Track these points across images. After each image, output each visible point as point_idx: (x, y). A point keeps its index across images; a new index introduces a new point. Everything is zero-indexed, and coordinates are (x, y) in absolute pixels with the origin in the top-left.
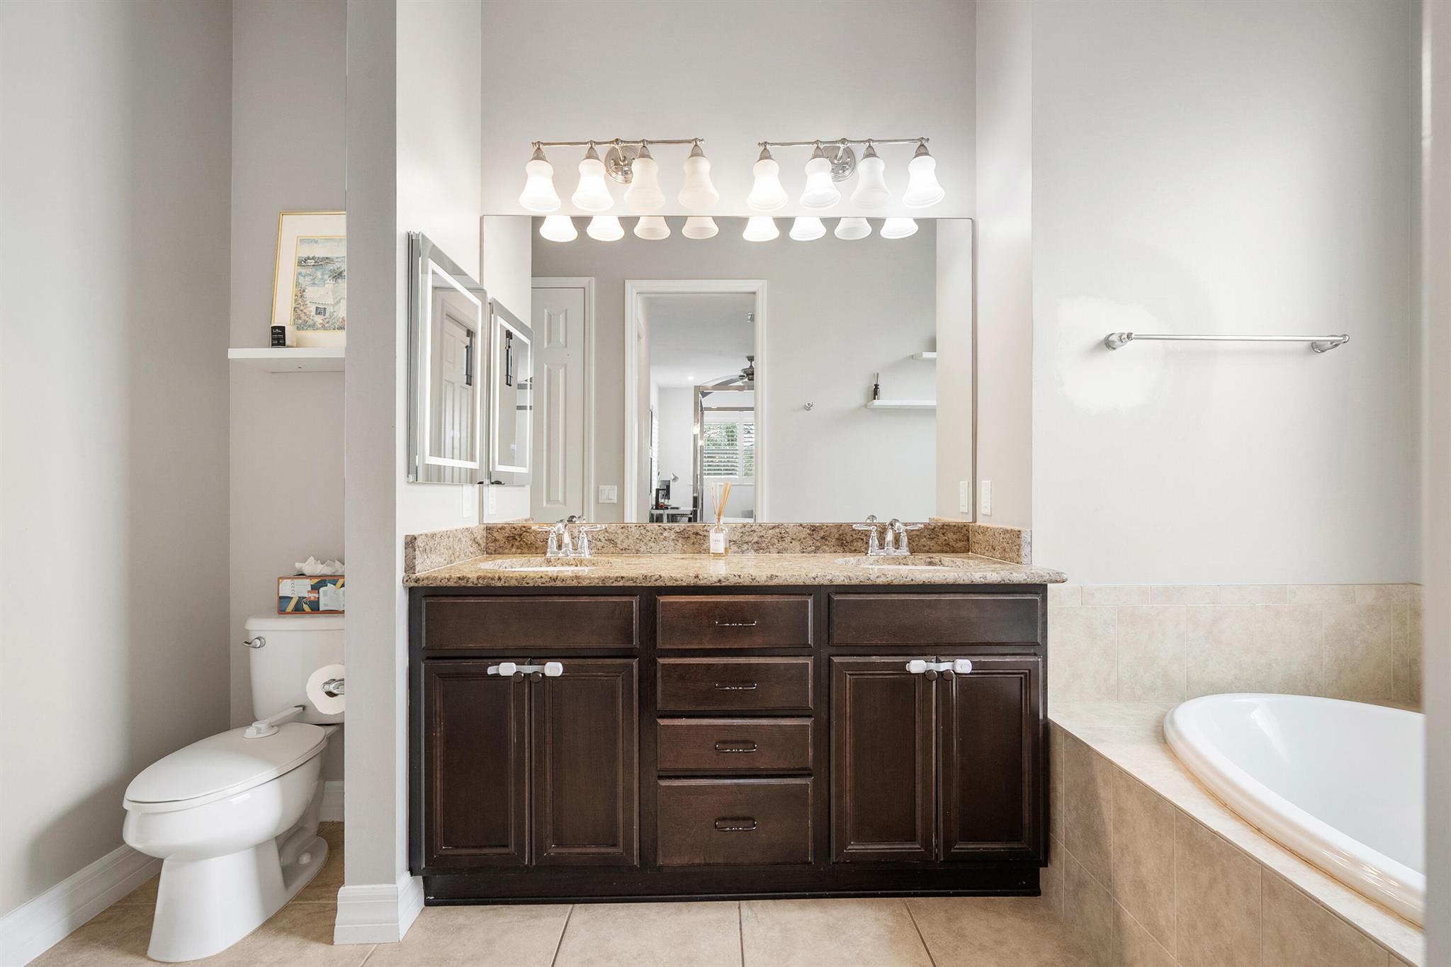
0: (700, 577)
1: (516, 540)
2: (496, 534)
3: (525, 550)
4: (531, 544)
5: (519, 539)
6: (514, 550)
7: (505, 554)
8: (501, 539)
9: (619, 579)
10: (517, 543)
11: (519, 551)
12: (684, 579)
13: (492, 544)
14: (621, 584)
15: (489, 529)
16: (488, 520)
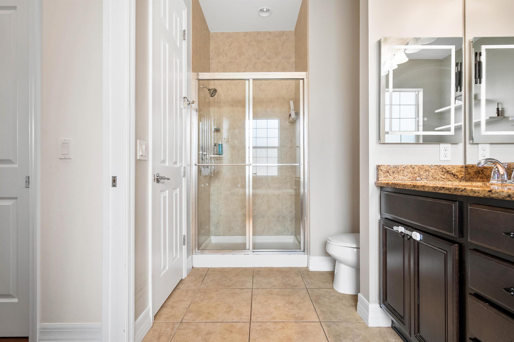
0: (493, 191)
1: (480, 173)
2: (469, 170)
3: (485, 180)
4: (488, 176)
5: (481, 173)
6: (479, 179)
7: (474, 181)
8: (472, 173)
9: (442, 189)
10: (480, 175)
11: (481, 180)
12: (480, 192)
13: (467, 176)
14: (443, 192)
15: (466, 167)
16: (469, 162)
